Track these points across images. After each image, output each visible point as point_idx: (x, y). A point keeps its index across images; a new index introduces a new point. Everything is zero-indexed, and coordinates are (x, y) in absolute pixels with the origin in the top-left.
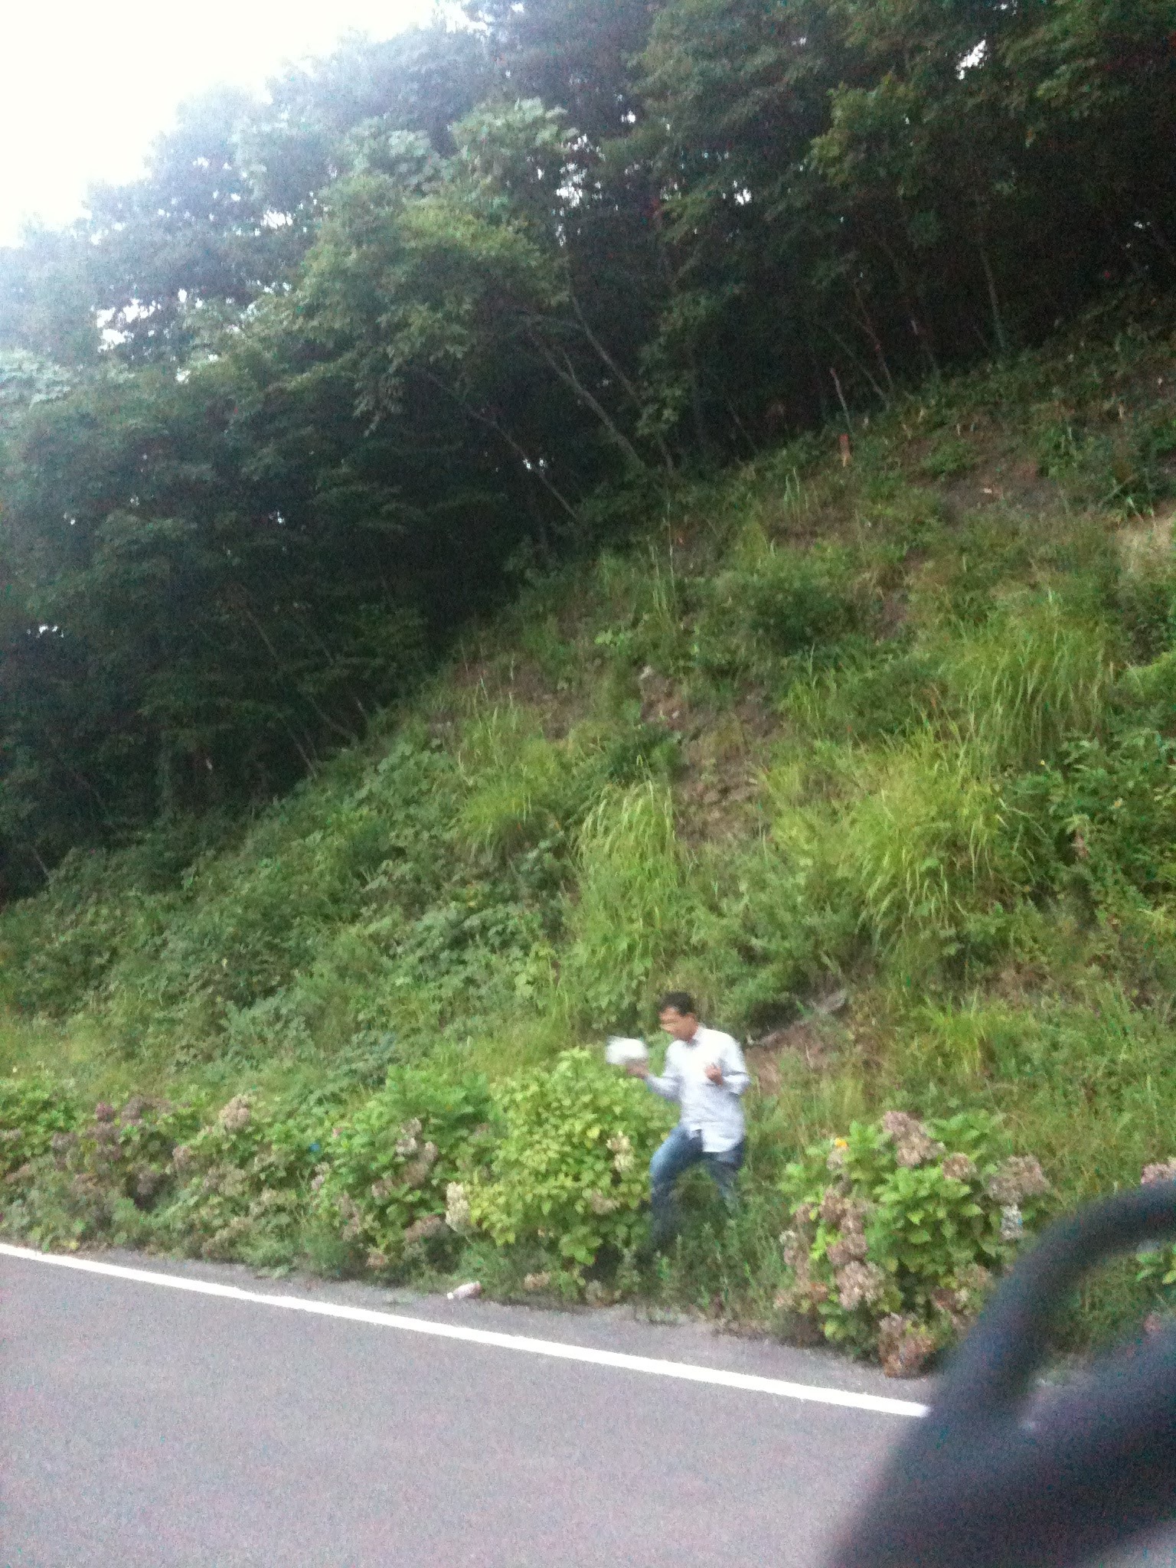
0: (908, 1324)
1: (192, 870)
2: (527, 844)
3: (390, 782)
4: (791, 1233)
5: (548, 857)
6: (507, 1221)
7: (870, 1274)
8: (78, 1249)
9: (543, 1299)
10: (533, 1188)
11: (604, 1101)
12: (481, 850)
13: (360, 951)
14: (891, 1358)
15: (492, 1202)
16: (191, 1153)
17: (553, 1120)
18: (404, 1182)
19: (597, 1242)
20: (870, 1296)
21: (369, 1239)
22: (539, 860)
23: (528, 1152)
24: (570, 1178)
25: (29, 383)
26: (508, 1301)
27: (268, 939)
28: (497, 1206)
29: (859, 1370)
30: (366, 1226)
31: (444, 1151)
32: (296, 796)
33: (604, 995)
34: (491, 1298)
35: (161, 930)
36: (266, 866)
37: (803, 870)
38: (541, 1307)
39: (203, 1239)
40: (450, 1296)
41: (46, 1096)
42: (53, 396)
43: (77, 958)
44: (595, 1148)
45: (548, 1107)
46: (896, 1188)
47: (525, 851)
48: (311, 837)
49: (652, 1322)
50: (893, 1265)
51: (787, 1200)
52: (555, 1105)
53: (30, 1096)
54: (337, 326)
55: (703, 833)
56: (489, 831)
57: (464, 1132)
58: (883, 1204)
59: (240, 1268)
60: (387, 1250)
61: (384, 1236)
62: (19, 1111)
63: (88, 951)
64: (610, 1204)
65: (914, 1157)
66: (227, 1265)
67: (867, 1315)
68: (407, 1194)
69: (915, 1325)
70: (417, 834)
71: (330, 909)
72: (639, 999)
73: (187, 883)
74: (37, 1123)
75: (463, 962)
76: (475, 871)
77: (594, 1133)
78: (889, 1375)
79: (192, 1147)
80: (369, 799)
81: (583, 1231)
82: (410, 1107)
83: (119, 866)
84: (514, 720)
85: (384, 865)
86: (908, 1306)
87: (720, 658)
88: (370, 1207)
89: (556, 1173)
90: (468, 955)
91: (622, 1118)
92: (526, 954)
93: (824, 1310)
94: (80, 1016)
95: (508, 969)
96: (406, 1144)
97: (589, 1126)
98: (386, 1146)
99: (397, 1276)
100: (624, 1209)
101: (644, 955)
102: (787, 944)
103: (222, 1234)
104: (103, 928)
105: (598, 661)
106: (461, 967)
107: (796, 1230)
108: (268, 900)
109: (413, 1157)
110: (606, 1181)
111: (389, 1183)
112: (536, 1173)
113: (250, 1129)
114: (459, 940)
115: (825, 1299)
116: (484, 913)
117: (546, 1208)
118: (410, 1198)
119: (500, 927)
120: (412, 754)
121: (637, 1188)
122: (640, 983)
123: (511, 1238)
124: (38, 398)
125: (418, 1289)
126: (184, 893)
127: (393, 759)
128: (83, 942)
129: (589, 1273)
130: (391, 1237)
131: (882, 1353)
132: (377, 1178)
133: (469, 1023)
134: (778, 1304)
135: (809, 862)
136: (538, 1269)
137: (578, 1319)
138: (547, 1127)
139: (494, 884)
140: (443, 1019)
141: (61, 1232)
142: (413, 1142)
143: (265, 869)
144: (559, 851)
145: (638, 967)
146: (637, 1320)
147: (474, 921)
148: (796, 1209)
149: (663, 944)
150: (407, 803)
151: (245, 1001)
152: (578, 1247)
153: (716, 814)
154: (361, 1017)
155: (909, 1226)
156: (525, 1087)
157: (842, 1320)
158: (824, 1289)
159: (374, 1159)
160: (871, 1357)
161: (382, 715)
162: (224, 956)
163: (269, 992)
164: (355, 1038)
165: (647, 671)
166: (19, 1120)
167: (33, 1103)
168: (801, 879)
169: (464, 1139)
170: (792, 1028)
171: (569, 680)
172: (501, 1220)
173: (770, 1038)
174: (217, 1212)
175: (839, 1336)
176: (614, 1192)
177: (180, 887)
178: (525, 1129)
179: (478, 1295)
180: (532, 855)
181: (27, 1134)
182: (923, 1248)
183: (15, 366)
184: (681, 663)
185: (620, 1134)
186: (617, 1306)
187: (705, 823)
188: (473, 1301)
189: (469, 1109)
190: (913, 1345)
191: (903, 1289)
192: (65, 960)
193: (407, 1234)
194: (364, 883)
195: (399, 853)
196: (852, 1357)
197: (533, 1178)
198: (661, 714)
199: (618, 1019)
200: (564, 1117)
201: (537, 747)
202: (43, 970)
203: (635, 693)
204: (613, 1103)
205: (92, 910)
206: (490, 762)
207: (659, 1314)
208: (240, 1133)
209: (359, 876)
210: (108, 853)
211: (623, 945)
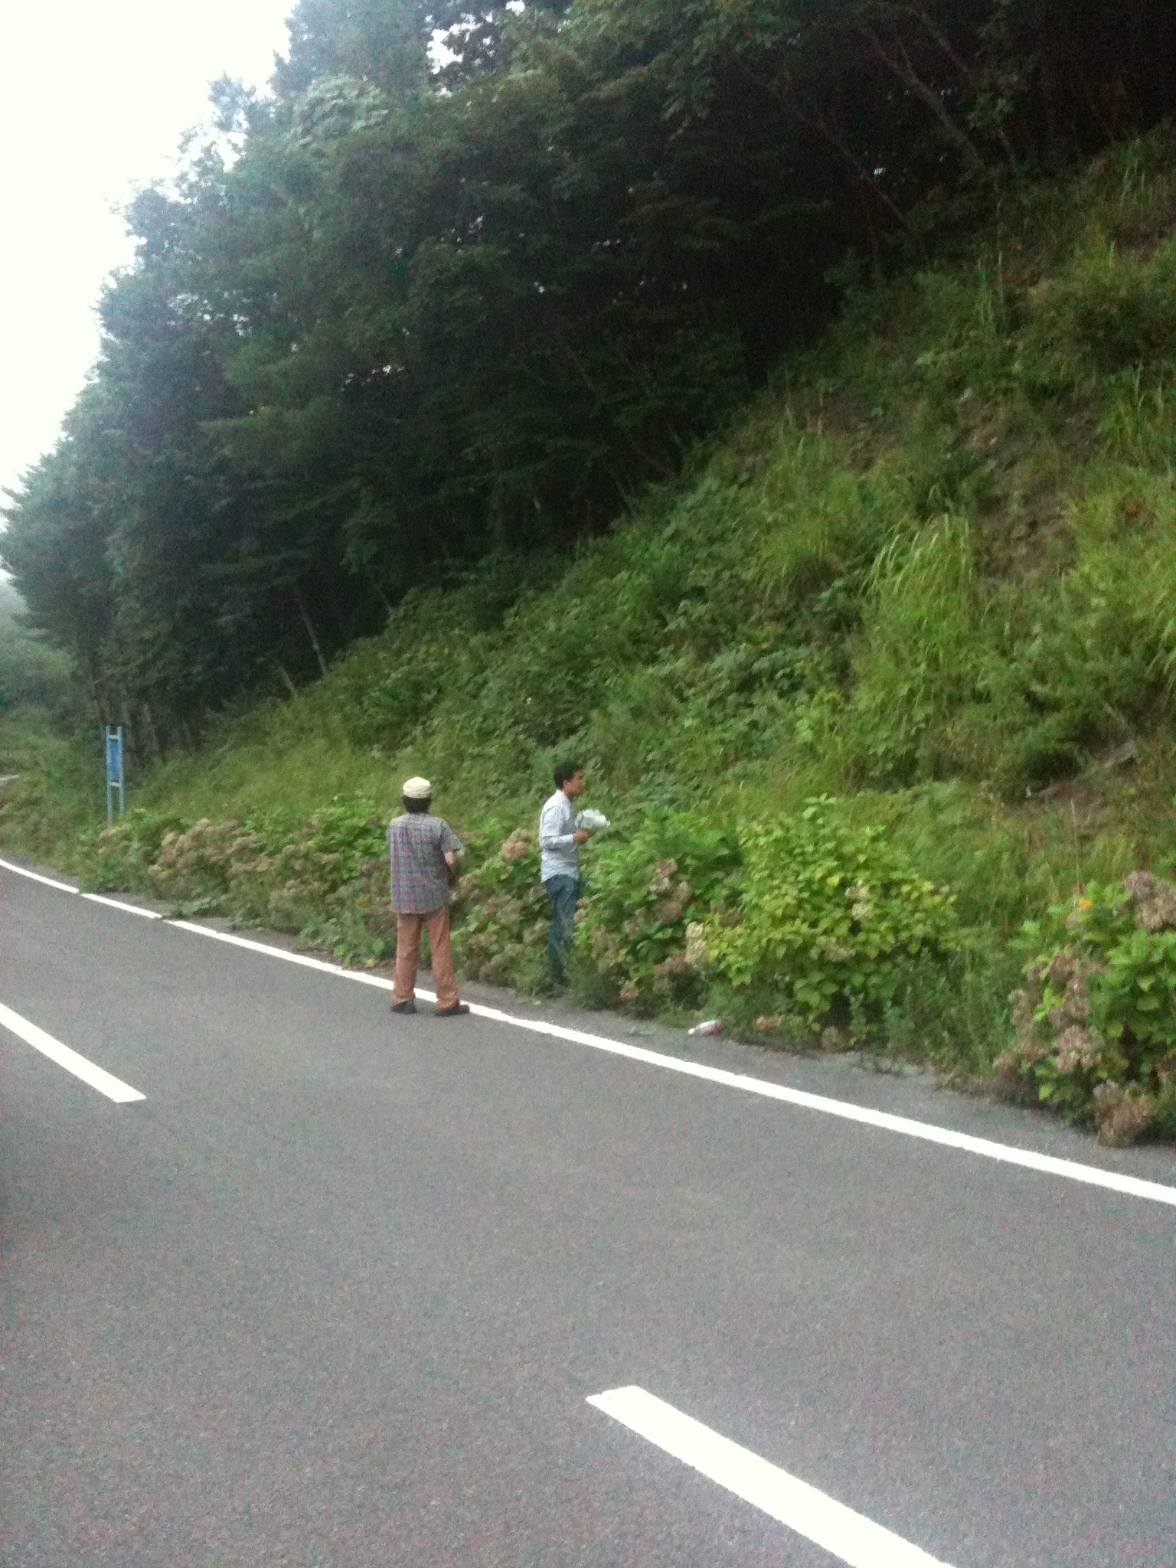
0: (1127, 1095)
1: (512, 611)
2: (823, 583)
3: (694, 521)
4: (1021, 992)
5: (841, 596)
6: (742, 962)
7: (1090, 1039)
8: (375, 966)
9: (777, 1042)
10: (768, 933)
11: (848, 849)
12: (776, 589)
13: (653, 693)
14: (1105, 1126)
15: (731, 944)
16: (474, 882)
17: (794, 866)
18: (656, 920)
19: (831, 989)
20: (1086, 1061)
21: (622, 972)
22: (833, 599)
23: (767, 897)
24: (806, 924)
25: (348, 111)
26: (744, 1040)
27: (569, 678)
28: (735, 947)
29: (1072, 1135)
30: (620, 959)
31: (698, 892)
32: (611, 533)
33: (883, 742)
34: (728, 1035)
35: (482, 669)
36: (576, 606)
37: (1095, 610)
38: (776, 1049)
39: (481, 964)
40: (691, 1031)
41: (362, 823)
42: (372, 121)
43: (406, 693)
44: (835, 895)
45: (790, 853)
46: (1128, 952)
47: (820, 590)
48: (619, 576)
49: (878, 1071)
50: (1116, 1031)
51: (1022, 957)
52: (798, 851)
53: (348, 822)
54: (646, 23)
55: (1005, 570)
56: (784, 571)
57: (720, 874)
58: (1113, 967)
59: (512, 992)
60: (639, 983)
61: (637, 970)
62: (338, 836)
63: (418, 688)
64: (844, 953)
65: (1156, 920)
66: (501, 988)
67: (1083, 1080)
68: (657, 931)
69: (1135, 1094)
70: (718, 575)
71: (630, 649)
72: (917, 748)
73: (508, 622)
74: (355, 848)
75: (751, 706)
76: (770, 612)
77: (835, 880)
78: (1101, 1143)
79: (476, 877)
80: (673, 538)
81: (816, 977)
82: (668, 847)
83: (450, 606)
84: (823, 451)
85: (682, 604)
86: (1131, 1074)
87: (1043, 377)
88: (625, 941)
89: (794, 918)
90: (756, 699)
91: (866, 866)
92: (811, 698)
93: (1040, 1072)
94: (410, 749)
95: (791, 715)
96: (659, 882)
97: (830, 873)
98: (642, 883)
99: (646, 1009)
100: (860, 958)
101: (926, 697)
102: (1073, 691)
103: (497, 959)
104: (432, 665)
105: (917, 385)
106: (748, 710)
107: (1025, 988)
108: (573, 639)
109: (666, 896)
110: (843, 929)
111: (641, 920)
112: (773, 917)
113: (525, 862)
114: (747, 683)
115: (1041, 1061)
116: (774, 655)
117: (781, 952)
118: (660, 935)
119: (788, 670)
120: (718, 490)
121: (875, 938)
122: (919, 730)
123: (747, 979)
124: (358, 125)
125: (664, 1023)
126: (505, 634)
127: (700, 494)
128: (413, 678)
129: (825, 1020)
130: (643, 972)
131: (1097, 1120)
132: (630, 915)
133: (750, 766)
134: (997, 1062)
135: (1103, 602)
136: (769, 1012)
137: (807, 1063)
138: (788, 872)
139: (790, 625)
140: (725, 763)
141: (363, 950)
142: (666, 880)
143: (576, 608)
144: (850, 590)
145: (919, 714)
146: (865, 1069)
147: (763, 664)
148: (1028, 968)
149: (948, 689)
150: (711, 541)
151: (547, 739)
152: (811, 994)
153: (1023, 550)
154: (650, 757)
155: (1136, 993)
156: (768, 833)
157: (1060, 1082)
158: (1041, 1051)
159: (628, 896)
160: (1087, 1123)
161: (697, 447)
162: (529, 696)
163: (572, 731)
164: (643, 778)
165: (967, 394)
166: (340, 844)
167: (351, 830)
168: (1092, 621)
169: (717, 881)
170: (1074, 782)
171: (885, 407)
172: (737, 962)
173: (1049, 791)
174: (494, 938)
175: (1056, 1099)
176: (851, 941)
177: (501, 627)
178: (766, 873)
179: (717, 1033)
180: (825, 595)
181: (346, 859)
182: (1152, 1016)
183: (336, 93)
184: (1004, 383)
185: (860, 882)
186: (852, 1053)
187: (1011, 560)
188: (712, 1038)
189: (725, 852)
190: (1128, 1115)
191: (1126, 1055)
192: (395, 696)
193: (657, 970)
194: (665, 624)
195: (699, 593)
196: (1067, 1122)
197: (770, 922)
198: (974, 441)
199: (895, 768)
200: (805, 864)
201: (844, 479)
202: (378, 705)
203: (950, 418)
204: (859, 851)
205: (424, 648)
206: (793, 497)
207: (886, 1063)
208: (517, 864)
209: (660, 616)
210: (444, 592)
211: (904, 691)
